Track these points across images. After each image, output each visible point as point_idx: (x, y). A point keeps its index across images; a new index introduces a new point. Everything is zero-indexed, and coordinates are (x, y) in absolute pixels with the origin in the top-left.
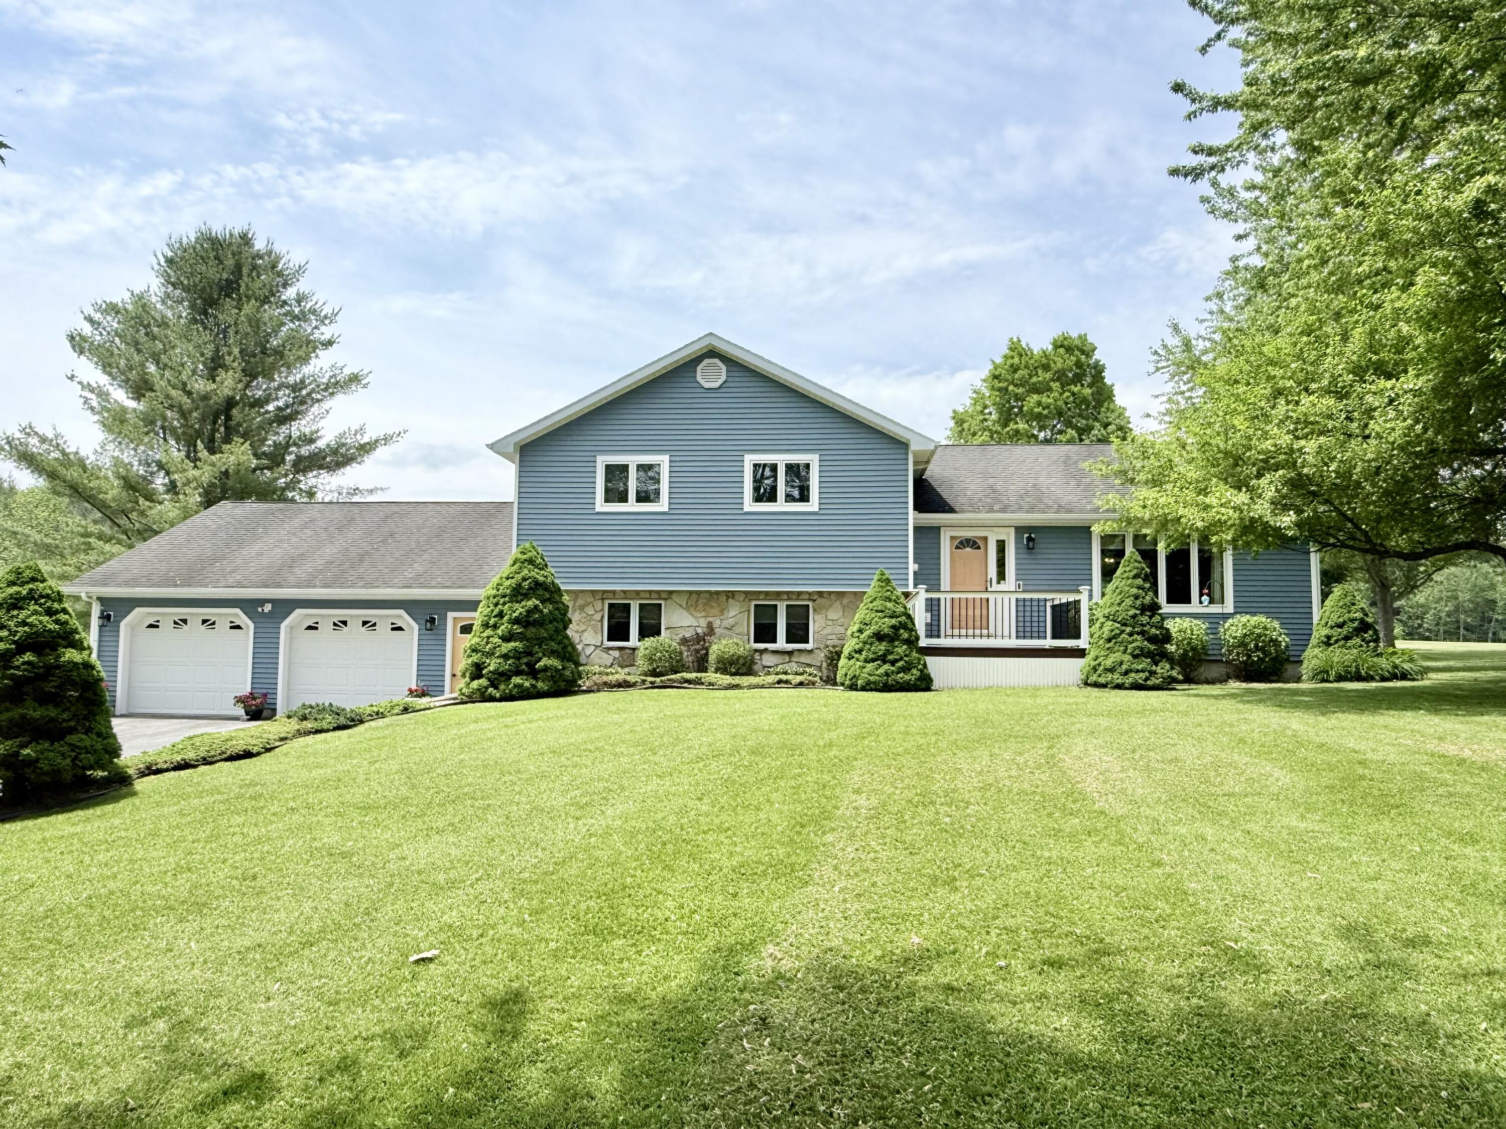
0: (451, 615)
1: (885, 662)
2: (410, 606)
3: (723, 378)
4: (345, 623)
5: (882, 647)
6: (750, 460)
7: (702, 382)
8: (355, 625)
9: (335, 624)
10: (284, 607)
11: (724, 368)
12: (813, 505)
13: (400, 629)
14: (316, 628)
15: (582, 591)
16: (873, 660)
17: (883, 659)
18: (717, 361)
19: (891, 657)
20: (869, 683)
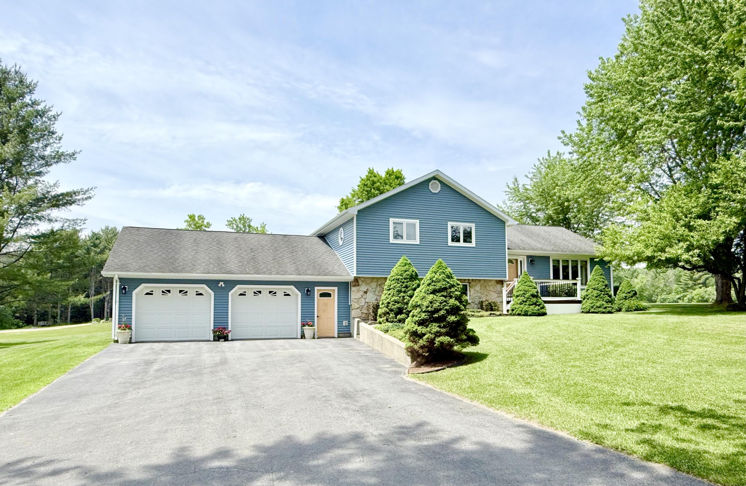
0: (316, 288)
1: (536, 305)
2: (297, 284)
3: (439, 189)
4: (260, 292)
5: (534, 300)
6: (450, 224)
7: (431, 190)
8: (265, 293)
9: (255, 293)
10: (231, 284)
11: (440, 185)
12: (473, 244)
13: (288, 295)
14: (245, 295)
15: (380, 278)
16: (532, 305)
17: (535, 304)
18: (437, 181)
19: (538, 303)
20: (533, 313)
